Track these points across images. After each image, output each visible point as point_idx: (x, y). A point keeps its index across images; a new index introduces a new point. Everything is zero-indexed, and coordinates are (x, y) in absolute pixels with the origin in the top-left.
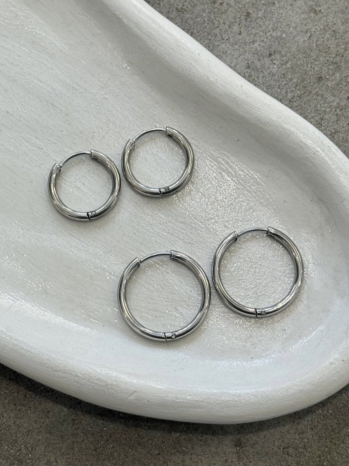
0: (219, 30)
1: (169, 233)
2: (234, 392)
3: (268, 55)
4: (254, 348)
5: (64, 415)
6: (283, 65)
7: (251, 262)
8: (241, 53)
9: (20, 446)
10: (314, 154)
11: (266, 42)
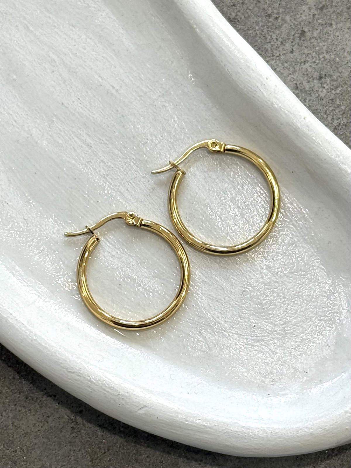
0: (270, 46)
3: (318, 78)
4: (272, 385)
5: (64, 423)
6: (333, 89)
7: (284, 298)
8: (290, 72)
9: (17, 447)
11: (318, 64)
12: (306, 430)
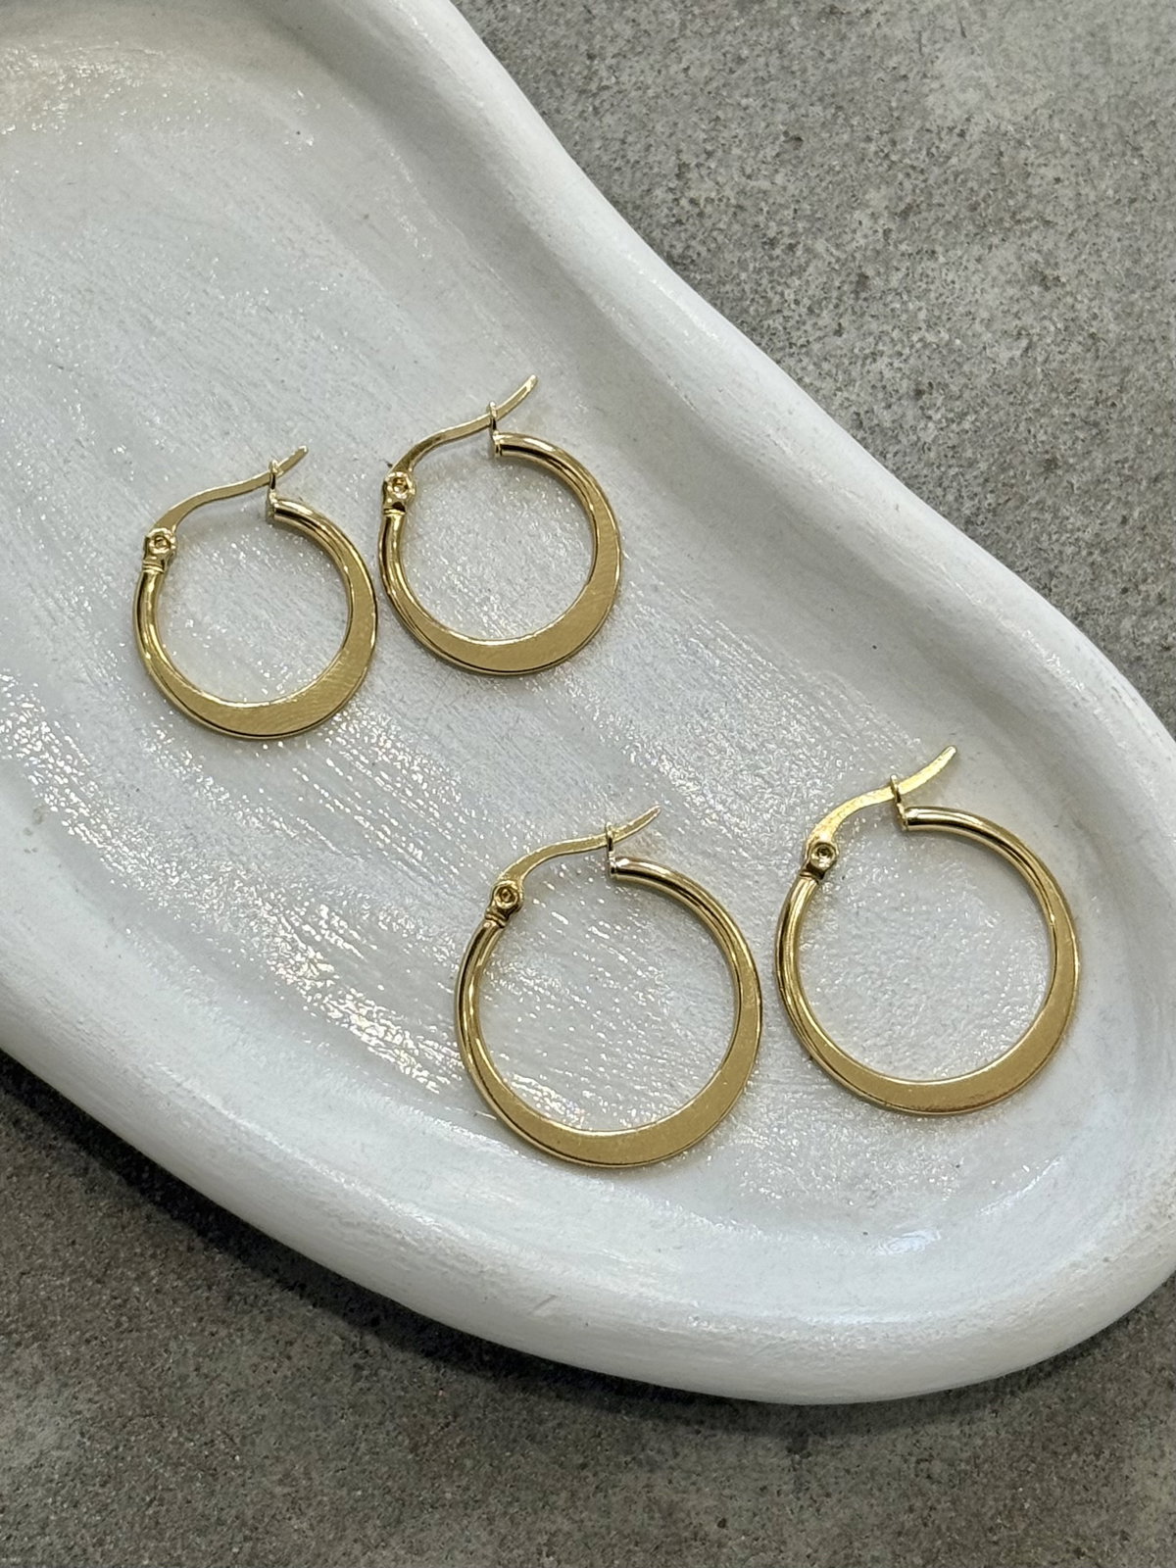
0: (781, 320)
2: (815, 1320)
3: (912, 394)
4: (873, 1207)
6: (953, 421)
7: (881, 975)
8: (838, 385)
9: (213, 1432)
10: (1075, 705)
11: (908, 357)
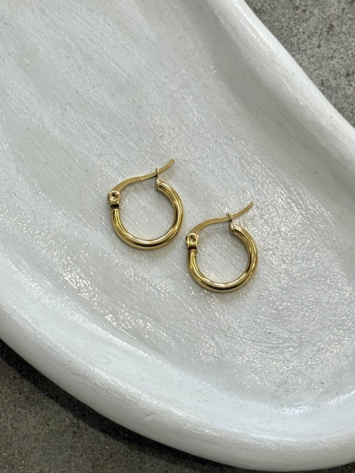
0: (296, 39)
1: (221, 256)
2: (256, 436)
3: (345, 75)
4: (286, 395)
7: (302, 304)
9: (14, 450)
11: (346, 60)
12: (320, 444)
